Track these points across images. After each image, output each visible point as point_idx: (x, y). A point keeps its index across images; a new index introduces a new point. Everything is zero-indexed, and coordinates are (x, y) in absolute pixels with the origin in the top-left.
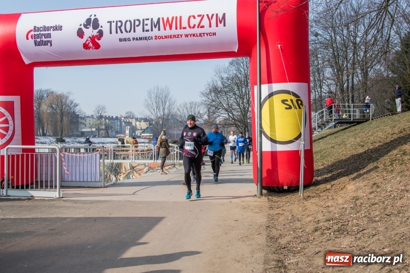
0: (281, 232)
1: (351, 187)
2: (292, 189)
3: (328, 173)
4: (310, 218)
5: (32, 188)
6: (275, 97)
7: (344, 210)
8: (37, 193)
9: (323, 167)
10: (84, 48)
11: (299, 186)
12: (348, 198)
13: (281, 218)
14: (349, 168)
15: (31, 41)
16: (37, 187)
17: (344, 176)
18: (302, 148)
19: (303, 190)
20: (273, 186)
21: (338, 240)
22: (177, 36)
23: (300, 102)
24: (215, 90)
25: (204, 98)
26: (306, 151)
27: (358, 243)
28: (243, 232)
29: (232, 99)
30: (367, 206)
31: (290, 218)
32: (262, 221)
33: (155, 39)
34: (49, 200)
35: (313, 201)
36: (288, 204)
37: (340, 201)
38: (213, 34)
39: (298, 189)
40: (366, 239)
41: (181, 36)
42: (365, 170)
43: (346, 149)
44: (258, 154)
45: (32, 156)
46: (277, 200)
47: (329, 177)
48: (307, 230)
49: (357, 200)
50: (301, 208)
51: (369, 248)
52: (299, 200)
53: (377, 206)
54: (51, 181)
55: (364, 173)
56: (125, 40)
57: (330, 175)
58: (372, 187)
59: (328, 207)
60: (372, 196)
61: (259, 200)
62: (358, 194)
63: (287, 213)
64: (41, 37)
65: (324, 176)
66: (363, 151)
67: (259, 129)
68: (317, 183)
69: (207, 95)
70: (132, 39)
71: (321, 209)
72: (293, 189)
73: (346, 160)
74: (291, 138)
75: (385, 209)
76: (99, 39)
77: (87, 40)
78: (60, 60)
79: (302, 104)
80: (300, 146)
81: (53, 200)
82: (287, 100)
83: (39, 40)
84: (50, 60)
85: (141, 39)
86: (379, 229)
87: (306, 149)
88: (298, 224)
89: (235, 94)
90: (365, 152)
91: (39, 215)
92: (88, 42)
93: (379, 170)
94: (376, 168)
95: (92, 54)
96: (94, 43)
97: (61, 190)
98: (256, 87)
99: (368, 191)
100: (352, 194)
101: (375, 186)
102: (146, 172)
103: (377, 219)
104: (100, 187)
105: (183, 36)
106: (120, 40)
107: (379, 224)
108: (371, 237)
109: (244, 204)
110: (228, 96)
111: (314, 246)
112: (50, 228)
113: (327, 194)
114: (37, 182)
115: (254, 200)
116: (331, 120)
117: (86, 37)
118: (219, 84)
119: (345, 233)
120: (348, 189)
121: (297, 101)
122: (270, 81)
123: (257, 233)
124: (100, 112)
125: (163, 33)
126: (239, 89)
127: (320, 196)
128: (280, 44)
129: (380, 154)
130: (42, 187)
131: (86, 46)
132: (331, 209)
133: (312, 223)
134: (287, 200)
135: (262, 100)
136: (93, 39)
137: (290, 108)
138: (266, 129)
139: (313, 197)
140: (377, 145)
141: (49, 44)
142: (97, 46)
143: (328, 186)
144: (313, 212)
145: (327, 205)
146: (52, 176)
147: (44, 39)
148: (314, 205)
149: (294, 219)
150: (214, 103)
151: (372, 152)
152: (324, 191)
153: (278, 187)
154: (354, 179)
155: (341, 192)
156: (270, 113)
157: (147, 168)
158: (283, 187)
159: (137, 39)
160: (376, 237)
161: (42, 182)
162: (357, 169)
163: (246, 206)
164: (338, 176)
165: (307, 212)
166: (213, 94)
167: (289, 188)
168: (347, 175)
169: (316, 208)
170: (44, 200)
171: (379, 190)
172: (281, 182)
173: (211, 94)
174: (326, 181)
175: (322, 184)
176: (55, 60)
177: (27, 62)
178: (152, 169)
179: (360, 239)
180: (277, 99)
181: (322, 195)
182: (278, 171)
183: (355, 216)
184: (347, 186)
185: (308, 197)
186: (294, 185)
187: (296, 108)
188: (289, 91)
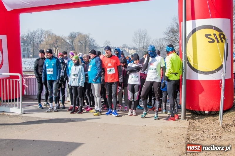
2: (212, 113)
11: (219, 112)
18: (223, 78)
20: (196, 110)
23: (222, 36)
24: (173, 31)
25: (166, 36)
39: (218, 114)
69: (167, 34)
72: (214, 113)
74: (213, 69)
79: (224, 38)
81: (15, 116)
82: (210, 35)
87: (226, 78)
98: (182, 23)
118: (175, 27)
121: (220, 35)
124: (107, 45)
137: (213, 41)
153: (200, 112)
156: (193, 46)
158: (204, 112)
167: (210, 112)
173: (170, 33)
177: (9, 9)
185: (227, 125)
186: (215, 111)
187: (218, 42)
188: (212, 26)
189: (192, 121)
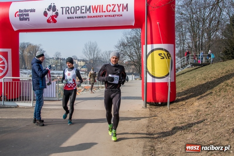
0: (155, 129)
1: (196, 104)
2: (163, 104)
3: (184, 95)
4: (172, 122)
5: (18, 100)
6: (155, 52)
7: (191, 117)
8: (21, 104)
9: (182, 91)
10: (47, 22)
11: (167, 102)
12: (194, 110)
13: (156, 121)
14: (196, 92)
15: (18, 18)
16: (20, 100)
17: (193, 97)
18: (169, 82)
19: (169, 105)
20: (153, 102)
21: (185, 135)
22: (100, 16)
23: (169, 55)
24: (123, 45)
25: (117, 49)
26: (171, 83)
27: (197, 137)
28: (133, 129)
29: (133, 50)
30: (204, 115)
31: (160, 121)
32: (145, 122)
33: (88, 18)
34: (27, 108)
35: (174, 112)
36: (160, 113)
37: (189, 112)
38: (121, 15)
39: (167, 104)
40: (201, 135)
41: (103, 16)
42: (205, 94)
43: (196, 81)
44: (145, 84)
45: (18, 83)
46: (154, 110)
47: (185, 97)
48: (169, 129)
49: (199, 111)
50: (167, 116)
51: (202, 140)
52: (167, 111)
53: (209, 116)
54: (28, 97)
55: (204, 96)
56: (71, 18)
57: (185, 96)
58: (208, 104)
59: (182, 115)
60: (207, 110)
61: (145, 110)
62: (200, 108)
63: (159, 118)
64: (23, 15)
65: (182, 97)
66: (205, 82)
67: (145, 70)
68: (178, 101)
69: (118, 47)
70: (74, 18)
71: (178, 116)
72: (164, 104)
73: (195, 88)
74: (163, 75)
75: (213, 118)
76: (56, 17)
77: (49, 18)
78: (34, 29)
79: (170, 56)
80: (168, 80)
81: (29, 108)
82: (162, 54)
83: (22, 17)
84: (28, 29)
85: (80, 17)
86: (209, 129)
87: (171, 81)
88: (165, 125)
89: (134, 47)
90: (206, 83)
91: (21, 117)
92: (50, 19)
93: (213, 94)
94: (211, 93)
95: (52, 25)
96: (53, 19)
97: (34, 102)
98: (144, 46)
99: (205, 106)
100: (196, 108)
101: (209, 104)
102: (83, 92)
103: (208, 123)
104: (56, 101)
105: (104, 16)
106: (68, 18)
107: (209, 126)
108: (204, 134)
109: (136, 112)
110: (130, 48)
111: (172, 138)
112: (27, 125)
113: (183, 107)
114: (20, 97)
115: (142, 110)
116: (189, 63)
117: (49, 16)
118: (126, 41)
119: (190, 131)
120: (195, 105)
121: (167, 54)
122: (152, 43)
123: (142, 130)
124: (57, 56)
125: (92, 14)
126: (137, 44)
127: (179, 109)
128: (158, 22)
129: (214, 85)
130: (23, 100)
131: (48, 21)
132: (184, 116)
133: (172, 125)
134: (160, 110)
135: (147, 54)
136: (52, 17)
137: (163, 58)
138: (150, 69)
139: (175, 109)
140: (213, 79)
141: (28, 20)
142: (55, 21)
143: (184, 103)
144: (174, 118)
145: (182, 114)
146: (29, 94)
147: (25, 17)
148: (175, 114)
149: (163, 122)
150: (122, 52)
151: (210, 83)
152: (181, 106)
153: (155, 103)
154: (198, 99)
155: (191, 106)
156: (152, 61)
157: (83, 89)
158: (158, 103)
159: (77, 18)
160: (206, 134)
161: (23, 97)
162: (201, 93)
163: (137, 114)
164: (190, 97)
165: (171, 118)
166: (122, 47)
167: (162, 103)
168: (195, 97)
169: (175, 116)
170: (24, 108)
171: (211, 106)
172: (157, 100)
173: (121, 47)
174: (183, 99)
175: (180, 101)
176: (31, 29)
177: (15, 29)
178: (86, 89)
179: (197, 135)
180: (156, 53)
181: (180, 108)
182: (155, 94)
183: (196, 121)
184: (194, 103)
185: (172, 109)
186: (164, 102)
187: (167, 59)
188: (163, 49)
189: (151, 109)
